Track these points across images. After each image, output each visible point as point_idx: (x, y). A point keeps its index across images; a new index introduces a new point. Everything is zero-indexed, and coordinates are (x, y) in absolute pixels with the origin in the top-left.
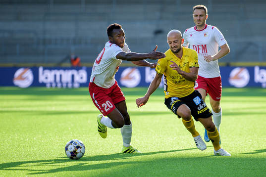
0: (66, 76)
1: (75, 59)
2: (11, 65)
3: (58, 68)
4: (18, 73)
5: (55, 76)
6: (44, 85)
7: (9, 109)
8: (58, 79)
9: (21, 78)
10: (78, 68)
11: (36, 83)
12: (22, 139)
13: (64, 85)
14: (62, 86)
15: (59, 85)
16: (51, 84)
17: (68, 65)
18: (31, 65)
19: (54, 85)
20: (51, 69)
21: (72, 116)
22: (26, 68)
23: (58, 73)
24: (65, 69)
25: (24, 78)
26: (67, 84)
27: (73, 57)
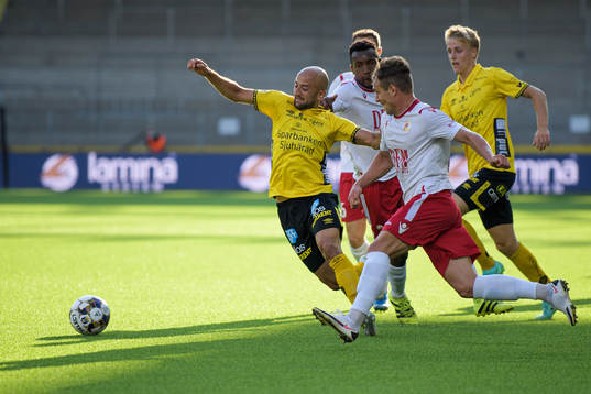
0: (139, 169)
1: (156, 139)
2: (35, 148)
3: (124, 154)
4: (50, 164)
5: (119, 170)
6: (97, 186)
7: (33, 231)
8: (123, 175)
9: (55, 173)
10: (161, 155)
11: (83, 184)
12: (56, 286)
13: (136, 187)
14: (131, 188)
15: (126, 187)
16: (111, 184)
17: (142, 148)
18: (75, 148)
19: (116, 186)
20: (110, 156)
21: (149, 244)
22: (64, 154)
23: (124, 164)
24: (137, 156)
25: (61, 173)
26: (140, 184)
27: (151, 134)
